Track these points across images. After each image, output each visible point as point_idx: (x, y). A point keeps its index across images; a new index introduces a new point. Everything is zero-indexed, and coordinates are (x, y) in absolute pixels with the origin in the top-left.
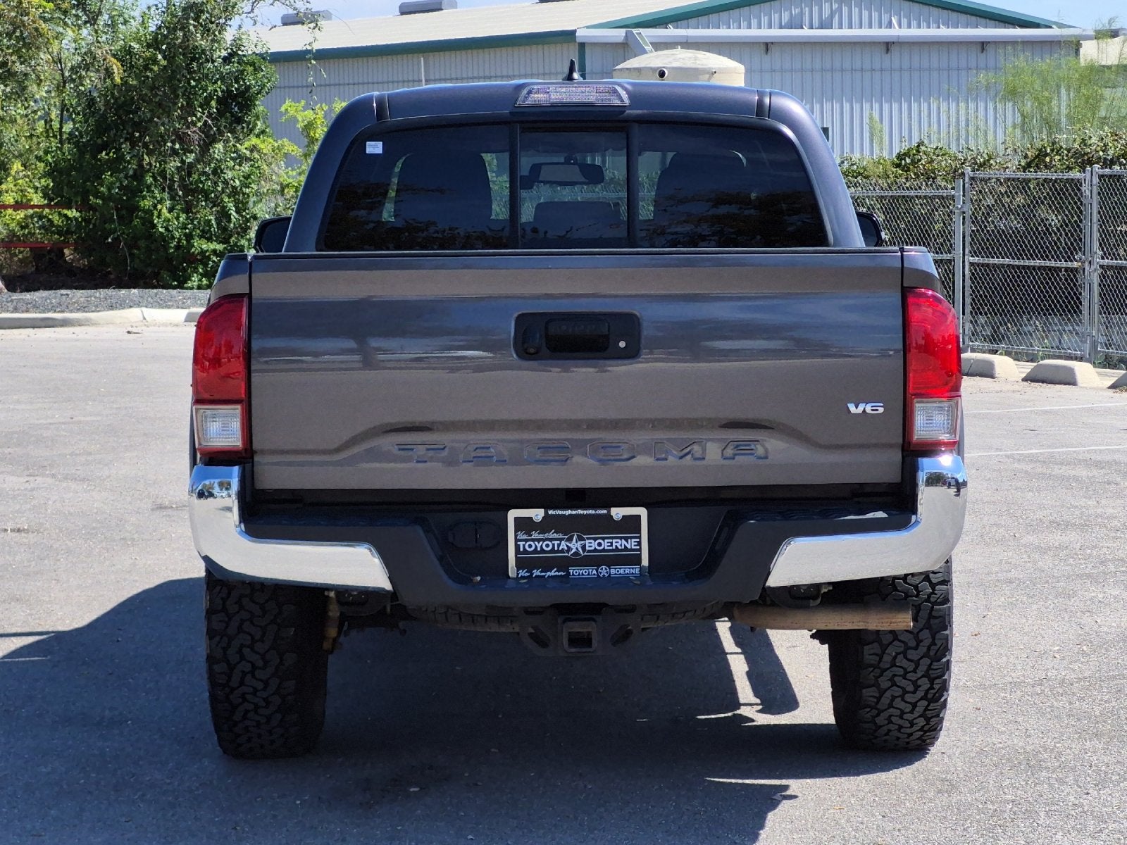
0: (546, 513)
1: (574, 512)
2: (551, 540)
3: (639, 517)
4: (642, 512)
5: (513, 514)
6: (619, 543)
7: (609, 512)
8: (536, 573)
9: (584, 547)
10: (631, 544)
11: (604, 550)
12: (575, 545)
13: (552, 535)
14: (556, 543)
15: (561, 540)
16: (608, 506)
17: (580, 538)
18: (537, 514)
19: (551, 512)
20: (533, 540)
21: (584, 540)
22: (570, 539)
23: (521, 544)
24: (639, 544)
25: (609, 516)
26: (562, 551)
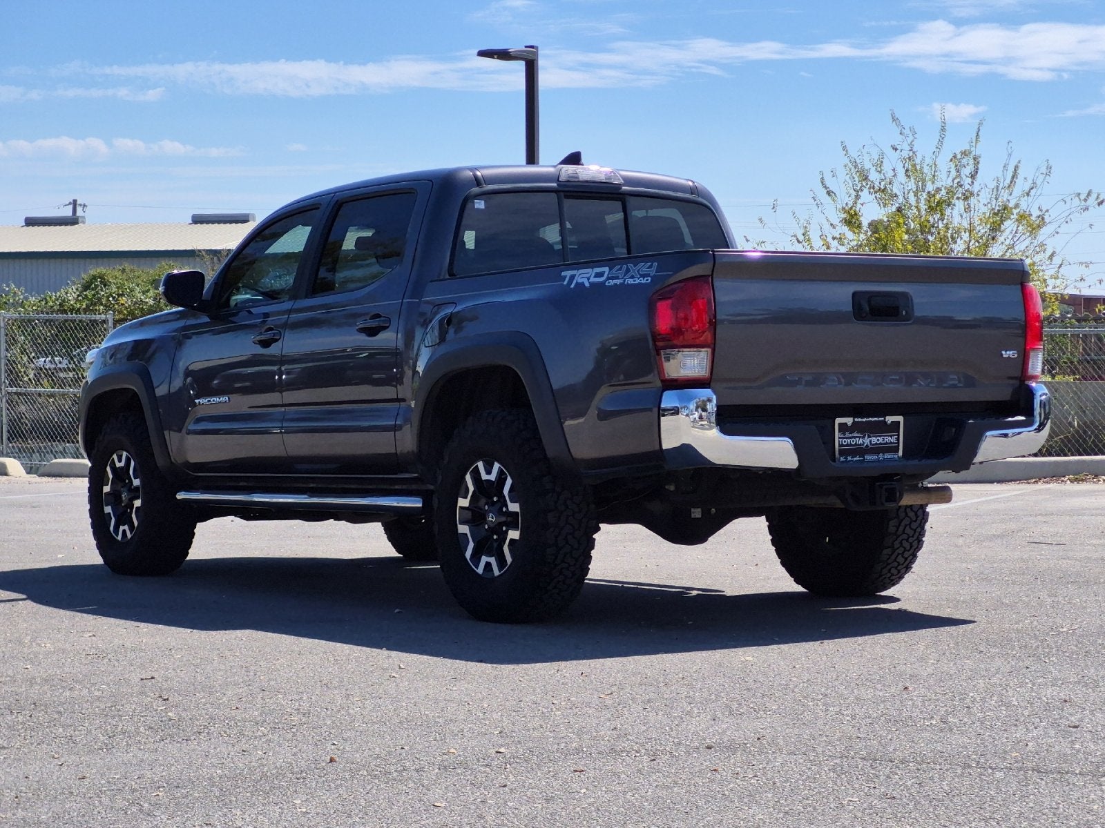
0: (854, 420)
1: (868, 420)
2: (855, 437)
3: (899, 422)
4: (900, 419)
5: (838, 421)
6: (888, 439)
7: (885, 419)
8: (849, 458)
9: (870, 441)
10: (894, 440)
11: (880, 444)
12: (867, 441)
13: (855, 434)
14: (857, 439)
15: (859, 437)
16: (884, 416)
17: (869, 437)
18: (849, 421)
19: (856, 420)
20: (846, 438)
21: (870, 437)
22: (864, 437)
23: (841, 440)
24: (898, 439)
25: (885, 422)
26: (860, 445)
